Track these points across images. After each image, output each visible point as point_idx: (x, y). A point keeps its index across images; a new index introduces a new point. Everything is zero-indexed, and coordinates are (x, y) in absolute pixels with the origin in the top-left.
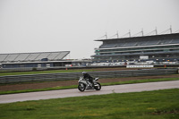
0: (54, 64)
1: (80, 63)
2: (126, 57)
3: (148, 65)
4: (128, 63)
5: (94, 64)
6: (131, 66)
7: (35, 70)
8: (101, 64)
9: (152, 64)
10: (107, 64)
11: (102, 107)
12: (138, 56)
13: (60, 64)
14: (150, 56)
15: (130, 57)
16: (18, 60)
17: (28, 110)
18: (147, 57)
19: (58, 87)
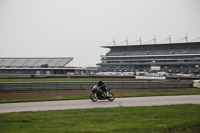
0: (55, 71)
1: (84, 71)
2: (136, 66)
3: (160, 76)
4: (138, 73)
5: (100, 73)
6: (140, 77)
7: (33, 77)
8: (108, 74)
9: (165, 75)
10: (114, 74)
11: (107, 121)
12: (149, 66)
13: (61, 72)
14: (162, 66)
15: (140, 67)
16: (15, 65)
17: (24, 121)
18: (158, 68)
19: (59, 97)
